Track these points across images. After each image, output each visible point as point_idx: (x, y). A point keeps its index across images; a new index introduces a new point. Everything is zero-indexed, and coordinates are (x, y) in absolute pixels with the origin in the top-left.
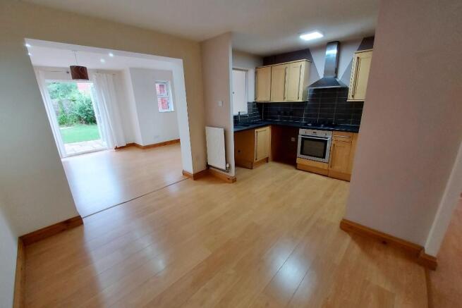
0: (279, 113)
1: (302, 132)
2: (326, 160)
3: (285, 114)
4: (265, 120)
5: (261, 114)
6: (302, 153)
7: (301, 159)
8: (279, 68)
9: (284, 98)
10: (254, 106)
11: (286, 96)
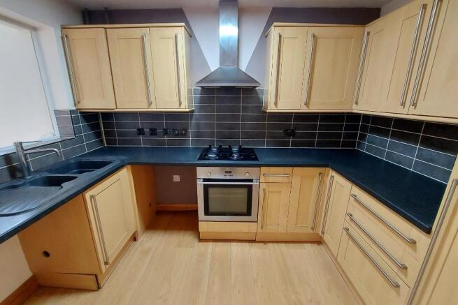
0: (141, 132)
1: (202, 173)
2: (253, 217)
3: (153, 132)
4: (112, 150)
5: (98, 135)
6: (207, 213)
7: (207, 225)
8: (122, 34)
9: (150, 104)
10: (74, 121)
11: (152, 99)
